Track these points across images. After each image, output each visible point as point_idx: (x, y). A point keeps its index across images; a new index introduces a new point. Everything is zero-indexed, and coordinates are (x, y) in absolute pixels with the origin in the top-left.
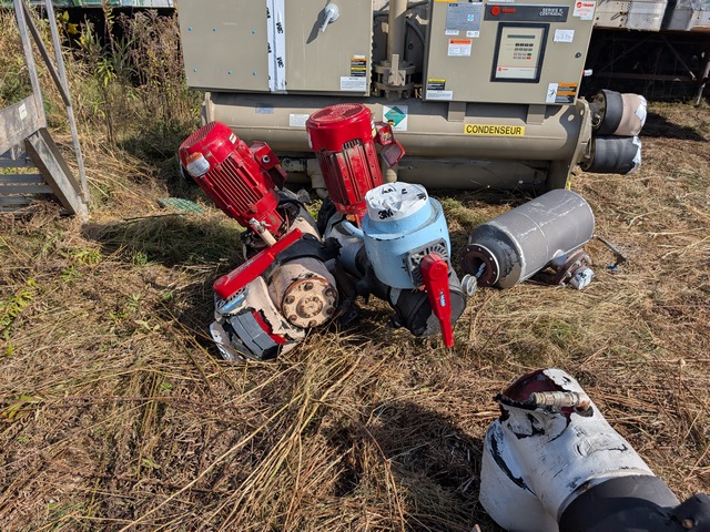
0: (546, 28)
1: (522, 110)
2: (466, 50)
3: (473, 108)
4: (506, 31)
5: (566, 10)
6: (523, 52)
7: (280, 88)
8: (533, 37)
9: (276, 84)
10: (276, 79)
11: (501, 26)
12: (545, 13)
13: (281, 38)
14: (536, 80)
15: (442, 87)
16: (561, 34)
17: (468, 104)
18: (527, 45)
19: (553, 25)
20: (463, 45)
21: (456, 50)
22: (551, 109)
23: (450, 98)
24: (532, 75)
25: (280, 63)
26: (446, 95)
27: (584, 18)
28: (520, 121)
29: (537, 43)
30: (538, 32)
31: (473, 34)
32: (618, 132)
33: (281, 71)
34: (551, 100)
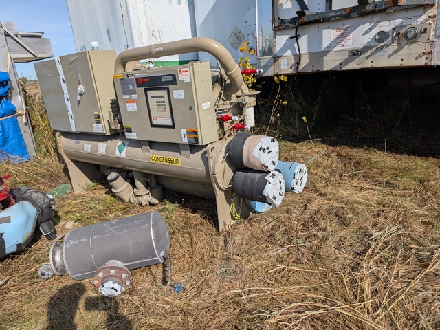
0: (167, 89)
1: (176, 147)
2: (135, 107)
4: (150, 93)
5: (174, 76)
6: (161, 107)
7: (75, 130)
8: (163, 97)
9: (73, 128)
11: (146, 90)
12: (164, 79)
13: (69, 104)
14: (173, 127)
15: (130, 131)
16: (177, 94)
18: (162, 102)
19: (171, 87)
20: (132, 104)
21: (130, 107)
24: (170, 123)
25: (72, 117)
26: (135, 136)
27: (185, 80)
28: (178, 154)
30: (164, 93)
31: (135, 97)
33: (73, 122)
34: (185, 141)
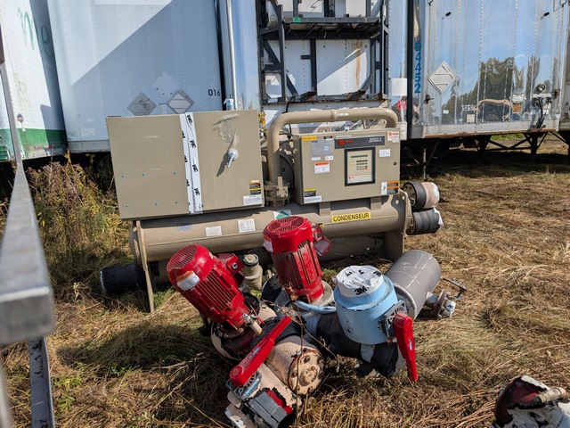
0: (374, 149)
1: (367, 202)
2: (327, 168)
3: (336, 205)
4: (350, 154)
5: (383, 138)
6: (362, 165)
7: (198, 210)
8: (367, 156)
9: (195, 207)
10: (194, 204)
11: (346, 152)
12: (371, 141)
13: (196, 175)
14: (373, 182)
15: (314, 194)
16: (383, 153)
17: (332, 202)
18: (363, 161)
19: (377, 147)
20: (324, 166)
21: (319, 169)
22: (384, 199)
23: (320, 201)
24: (370, 179)
25: (197, 192)
26: (318, 199)
27: (394, 141)
28: (366, 208)
29: (369, 159)
30: (369, 153)
31: (329, 158)
32: (425, 207)
33: (198, 198)
34: (384, 193)
